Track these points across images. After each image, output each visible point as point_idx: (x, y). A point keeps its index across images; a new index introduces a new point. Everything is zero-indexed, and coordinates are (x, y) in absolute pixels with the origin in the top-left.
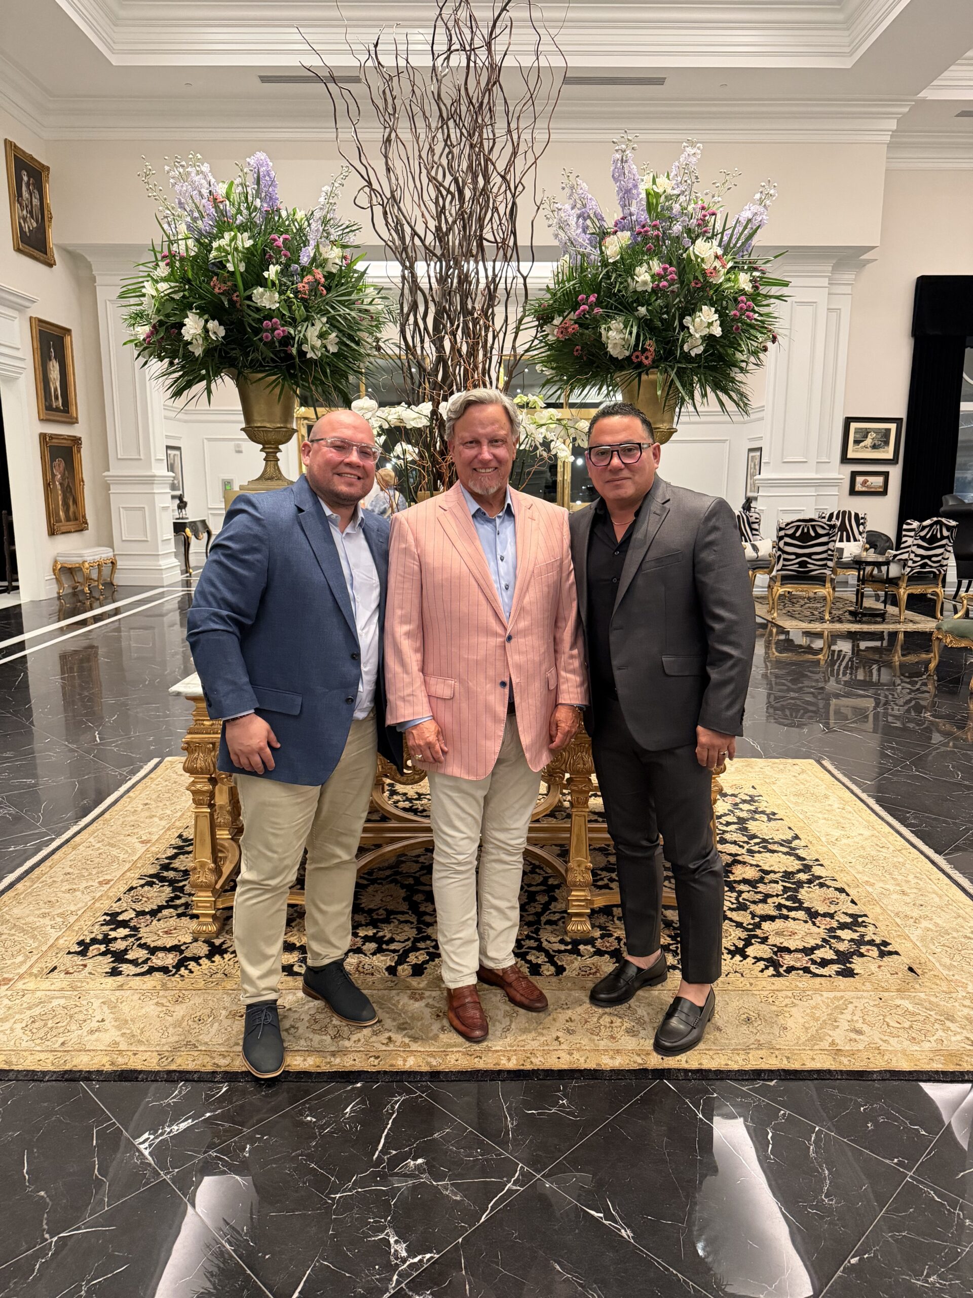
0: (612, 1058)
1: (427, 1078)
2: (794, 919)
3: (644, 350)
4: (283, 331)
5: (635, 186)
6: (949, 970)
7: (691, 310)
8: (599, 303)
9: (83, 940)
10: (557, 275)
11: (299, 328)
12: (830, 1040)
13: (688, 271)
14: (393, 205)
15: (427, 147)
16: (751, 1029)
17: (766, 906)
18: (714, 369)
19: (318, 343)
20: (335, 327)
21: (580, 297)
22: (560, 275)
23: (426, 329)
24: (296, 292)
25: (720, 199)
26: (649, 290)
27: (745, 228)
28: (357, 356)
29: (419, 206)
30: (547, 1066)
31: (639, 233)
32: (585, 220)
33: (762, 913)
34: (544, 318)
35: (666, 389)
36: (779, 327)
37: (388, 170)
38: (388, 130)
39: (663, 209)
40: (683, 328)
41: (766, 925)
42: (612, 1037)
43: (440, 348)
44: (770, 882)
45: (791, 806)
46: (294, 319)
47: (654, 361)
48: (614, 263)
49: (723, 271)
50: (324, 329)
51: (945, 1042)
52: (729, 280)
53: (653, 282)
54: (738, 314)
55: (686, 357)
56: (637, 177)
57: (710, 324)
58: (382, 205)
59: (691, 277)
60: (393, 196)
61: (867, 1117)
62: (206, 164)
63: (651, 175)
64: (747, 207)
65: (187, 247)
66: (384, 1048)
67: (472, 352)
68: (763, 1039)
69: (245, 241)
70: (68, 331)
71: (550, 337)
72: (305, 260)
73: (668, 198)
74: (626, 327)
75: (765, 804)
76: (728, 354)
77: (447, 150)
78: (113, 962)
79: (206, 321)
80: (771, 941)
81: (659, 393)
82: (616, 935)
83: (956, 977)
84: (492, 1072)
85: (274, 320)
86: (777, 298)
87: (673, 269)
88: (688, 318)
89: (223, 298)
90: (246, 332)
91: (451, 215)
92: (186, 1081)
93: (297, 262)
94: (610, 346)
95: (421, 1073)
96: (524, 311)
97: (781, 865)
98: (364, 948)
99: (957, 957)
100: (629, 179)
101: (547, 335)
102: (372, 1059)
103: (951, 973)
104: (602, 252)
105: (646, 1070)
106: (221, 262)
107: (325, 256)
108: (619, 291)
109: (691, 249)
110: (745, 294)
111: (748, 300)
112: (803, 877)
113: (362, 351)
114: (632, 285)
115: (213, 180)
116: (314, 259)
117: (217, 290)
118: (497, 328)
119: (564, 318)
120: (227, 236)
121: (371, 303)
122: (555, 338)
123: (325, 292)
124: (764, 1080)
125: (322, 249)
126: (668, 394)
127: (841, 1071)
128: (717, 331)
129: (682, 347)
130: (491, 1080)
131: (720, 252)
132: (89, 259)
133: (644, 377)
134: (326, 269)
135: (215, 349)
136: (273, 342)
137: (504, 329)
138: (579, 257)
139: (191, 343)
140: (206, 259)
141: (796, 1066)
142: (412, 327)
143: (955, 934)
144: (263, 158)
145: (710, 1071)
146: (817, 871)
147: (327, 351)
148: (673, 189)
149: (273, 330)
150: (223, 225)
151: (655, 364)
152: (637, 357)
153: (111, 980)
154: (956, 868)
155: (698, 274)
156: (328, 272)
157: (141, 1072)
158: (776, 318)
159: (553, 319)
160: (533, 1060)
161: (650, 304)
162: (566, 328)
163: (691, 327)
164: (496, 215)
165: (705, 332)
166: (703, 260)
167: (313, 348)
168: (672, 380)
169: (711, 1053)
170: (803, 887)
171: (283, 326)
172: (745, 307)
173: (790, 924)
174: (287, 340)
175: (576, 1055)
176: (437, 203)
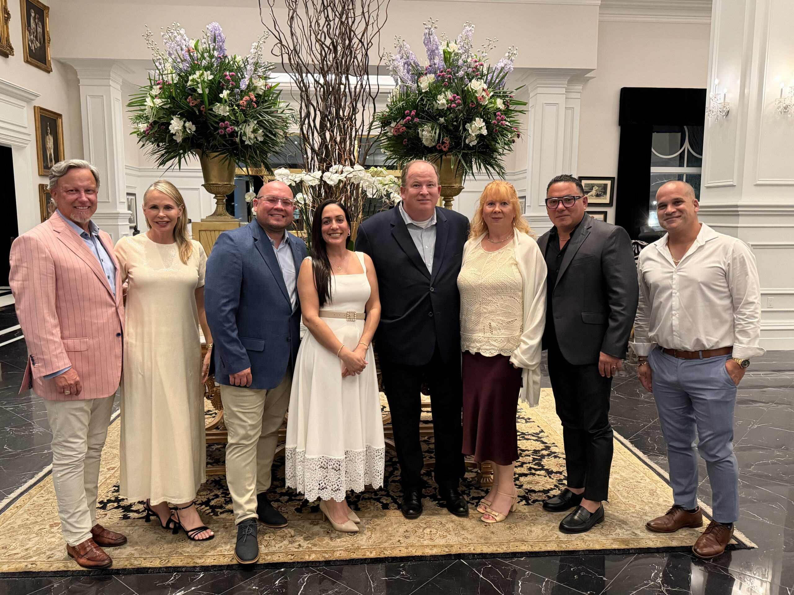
0: (431, 549)
1: (323, 564)
2: (539, 475)
3: (443, 143)
4: (232, 129)
5: (437, 48)
6: (626, 499)
7: (470, 120)
8: (417, 115)
9: (102, 501)
10: (393, 97)
11: (240, 127)
12: (556, 536)
13: (468, 97)
14: (295, 55)
15: (315, 20)
16: (511, 532)
17: (522, 469)
18: (484, 153)
19: (252, 136)
20: (261, 126)
21: (406, 112)
22: (394, 97)
23: (315, 126)
24: (238, 106)
25: (486, 54)
26: (446, 109)
27: (500, 73)
28: (275, 143)
29: (310, 55)
30: (394, 555)
31: (439, 76)
32: (408, 65)
33: (520, 472)
34: (385, 122)
35: (457, 164)
36: (522, 129)
37: (292, 34)
38: (292, 11)
39: (453, 61)
40: (465, 130)
41: (522, 479)
42: (431, 539)
43: (324, 138)
44: (526, 456)
45: (540, 414)
46: (238, 122)
47: (449, 149)
48: (426, 92)
49: (487, 98)
50: (256, 127)
51: (621, 535)
52: (491, 103)
53: (447, 104)
54: (496, 122)
55: (467, 146)
56: (438, 43)
57: (480, 128)
58: (288, 54)
59: (470, 101)
60: (295, 49)
61: (574, 573)
62: (182, 29)
63: (446, 42)
64: (501, 60)
65: (172, 78)
66: (296, 550)
67: (343, 140)
68: (518, 537)
69: (208, 76)
70: (60, 116)
71: (389, 133)
72: (243, 87)
73: (456, 54)
74: (432, 130)
75: (524, 413)
76: (491, 145)
77: (327, 23)
78: (123, 512)
79: (185, 122)
80: (524, 487)
81: (452, 167)
82: (433, 486)
83: (630, 502)
84: (362, 559)
85: (226, 122)
86: (520, 112)
87: (459, 97)
88: (468, 124)
89: (195, 109)
90: (208, 128)
91: (330, 61)
92: (178, 572)
93: (238, 87)
94: (424, 140)
95: (319, 562)
96: (374, 118)
97: (532, 447)
98: (280, 499)
99: (632, 492)
100: (433, 44)
101: (387, 132)
102: (290, 556)
103: (627, 500)
104: (418, 86)
105: (450, 555)
106: (193, 88)
107: (256, 84)
108: (428, 109)
109: (469, 85)
110: (501, 110)
111: (502, 114)
112: (545, 452)
113: (278, 140)
114: (436, 106)
115: (187, 39)
116: (249, 86)
117: (191, 104)
118: (358, 127)
119: (397, 123)
120: (198, 73)
121: (282, 113)
122: (392, 134)
123: (256, 106)
124: (518, 557)
125: (254, 81)
126: (458, 168)
127: (561, 551)
128: (485, 132)
129: (465, 141)
130: (361, 564)
131: (485, 87)
132: (75, 68)
133: (444, 157)
134: (256, 92)
135: (188, 138)
136: (225, 135)
137: (361, 128)
138: (405, 88)
139: (175, 135)
140: (184, 87)
141: (536, 549)
142: (307, 126)
143: (631, 481)
144: (216, 26)
145: (487, 554)
146: (553, 449)
147: (257, 140)
148: (459, 49)
149: (226, 128)
150: (194, 67)
151: (450, 150)
152: (439, 146)
153: (123, 522)
154: (636, 446)
155: (473, 99)
156: (257, 94)
157: (150, 568)
158: (519, 123)
159: (391, 123)
160: (385, 552)
161: (445, 117)
162: (399, 129)
163: (470, 130)
164: (355, 60)
165: (478, 132)
166: (476, 91)
167: (250, 138)
168: (460, 160)
169: (488, 545)
170: (544, 458)
171: (231, 125)
172: (500, 118)
173: (537, 477)
174: (234, 134)
175: (410, 549)
176: (321, 54)
